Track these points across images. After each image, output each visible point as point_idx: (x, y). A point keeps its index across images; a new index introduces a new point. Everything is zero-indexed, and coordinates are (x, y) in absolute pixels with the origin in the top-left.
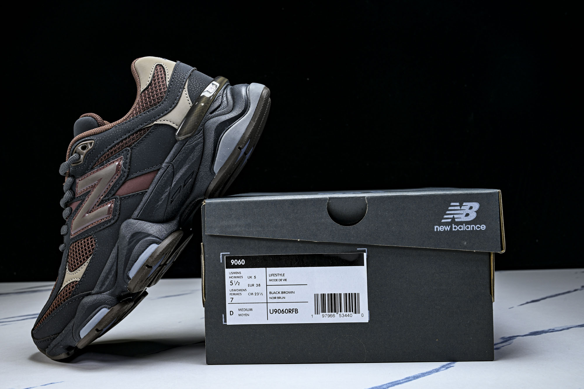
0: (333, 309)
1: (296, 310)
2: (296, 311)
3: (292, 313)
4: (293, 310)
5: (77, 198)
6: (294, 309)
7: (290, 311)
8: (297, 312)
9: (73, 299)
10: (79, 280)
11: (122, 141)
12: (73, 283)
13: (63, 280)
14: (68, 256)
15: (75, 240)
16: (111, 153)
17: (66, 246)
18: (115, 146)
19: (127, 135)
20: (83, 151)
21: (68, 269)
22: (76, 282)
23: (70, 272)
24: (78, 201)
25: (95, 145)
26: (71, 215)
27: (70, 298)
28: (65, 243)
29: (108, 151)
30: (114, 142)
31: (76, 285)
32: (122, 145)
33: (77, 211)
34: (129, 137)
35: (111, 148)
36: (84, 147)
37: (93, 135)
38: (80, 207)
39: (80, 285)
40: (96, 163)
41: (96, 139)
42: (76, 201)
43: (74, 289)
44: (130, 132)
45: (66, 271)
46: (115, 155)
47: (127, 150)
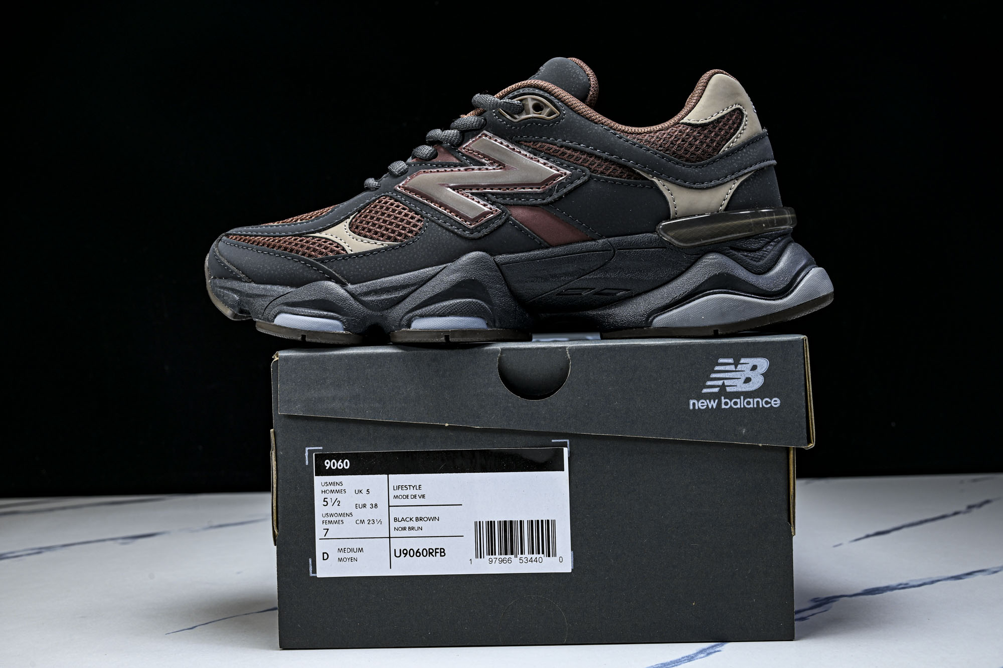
0: (509, 549)
1: (442, 550)
2: (442, 552)
3: (434, 555)
4: (437, 551)
5: (459, 152)
6: (438, 549)
7: (430, 553)
8: (443, 554)
9: (316, 265)
10: (349, 252)
11: (591, 154)
12: (337, 247)
13: (329, 227)
14: (367, 206)
15: (397, 197)
16: (563, 153)
17: (378, 189)
18: (575, 150)
19: (605, 155)
20: (531, 110)
21: (351, 221)
22: (344, 249)
23: (350, 228)
24: (456, 157)
25: (554, 121)
26: (426, 162)
27: (314, 260)
28: (380, 185)
29: (562, 147)
30: (580, 145)
31: (338, 253)
32: (585, 159)
33: (440, 167)
34: (606, 160)
35: (568, 148)
36: (538, 107)
37: (566, 104)
38: (449, 167)
39: (343, 259)
40: (531, 142)
41: (564, 114)
42: (453, 155)
43: (331, 255)
44: (613, 156)
45: (345, 221)
46: (563, 161)
47: (583, 172)
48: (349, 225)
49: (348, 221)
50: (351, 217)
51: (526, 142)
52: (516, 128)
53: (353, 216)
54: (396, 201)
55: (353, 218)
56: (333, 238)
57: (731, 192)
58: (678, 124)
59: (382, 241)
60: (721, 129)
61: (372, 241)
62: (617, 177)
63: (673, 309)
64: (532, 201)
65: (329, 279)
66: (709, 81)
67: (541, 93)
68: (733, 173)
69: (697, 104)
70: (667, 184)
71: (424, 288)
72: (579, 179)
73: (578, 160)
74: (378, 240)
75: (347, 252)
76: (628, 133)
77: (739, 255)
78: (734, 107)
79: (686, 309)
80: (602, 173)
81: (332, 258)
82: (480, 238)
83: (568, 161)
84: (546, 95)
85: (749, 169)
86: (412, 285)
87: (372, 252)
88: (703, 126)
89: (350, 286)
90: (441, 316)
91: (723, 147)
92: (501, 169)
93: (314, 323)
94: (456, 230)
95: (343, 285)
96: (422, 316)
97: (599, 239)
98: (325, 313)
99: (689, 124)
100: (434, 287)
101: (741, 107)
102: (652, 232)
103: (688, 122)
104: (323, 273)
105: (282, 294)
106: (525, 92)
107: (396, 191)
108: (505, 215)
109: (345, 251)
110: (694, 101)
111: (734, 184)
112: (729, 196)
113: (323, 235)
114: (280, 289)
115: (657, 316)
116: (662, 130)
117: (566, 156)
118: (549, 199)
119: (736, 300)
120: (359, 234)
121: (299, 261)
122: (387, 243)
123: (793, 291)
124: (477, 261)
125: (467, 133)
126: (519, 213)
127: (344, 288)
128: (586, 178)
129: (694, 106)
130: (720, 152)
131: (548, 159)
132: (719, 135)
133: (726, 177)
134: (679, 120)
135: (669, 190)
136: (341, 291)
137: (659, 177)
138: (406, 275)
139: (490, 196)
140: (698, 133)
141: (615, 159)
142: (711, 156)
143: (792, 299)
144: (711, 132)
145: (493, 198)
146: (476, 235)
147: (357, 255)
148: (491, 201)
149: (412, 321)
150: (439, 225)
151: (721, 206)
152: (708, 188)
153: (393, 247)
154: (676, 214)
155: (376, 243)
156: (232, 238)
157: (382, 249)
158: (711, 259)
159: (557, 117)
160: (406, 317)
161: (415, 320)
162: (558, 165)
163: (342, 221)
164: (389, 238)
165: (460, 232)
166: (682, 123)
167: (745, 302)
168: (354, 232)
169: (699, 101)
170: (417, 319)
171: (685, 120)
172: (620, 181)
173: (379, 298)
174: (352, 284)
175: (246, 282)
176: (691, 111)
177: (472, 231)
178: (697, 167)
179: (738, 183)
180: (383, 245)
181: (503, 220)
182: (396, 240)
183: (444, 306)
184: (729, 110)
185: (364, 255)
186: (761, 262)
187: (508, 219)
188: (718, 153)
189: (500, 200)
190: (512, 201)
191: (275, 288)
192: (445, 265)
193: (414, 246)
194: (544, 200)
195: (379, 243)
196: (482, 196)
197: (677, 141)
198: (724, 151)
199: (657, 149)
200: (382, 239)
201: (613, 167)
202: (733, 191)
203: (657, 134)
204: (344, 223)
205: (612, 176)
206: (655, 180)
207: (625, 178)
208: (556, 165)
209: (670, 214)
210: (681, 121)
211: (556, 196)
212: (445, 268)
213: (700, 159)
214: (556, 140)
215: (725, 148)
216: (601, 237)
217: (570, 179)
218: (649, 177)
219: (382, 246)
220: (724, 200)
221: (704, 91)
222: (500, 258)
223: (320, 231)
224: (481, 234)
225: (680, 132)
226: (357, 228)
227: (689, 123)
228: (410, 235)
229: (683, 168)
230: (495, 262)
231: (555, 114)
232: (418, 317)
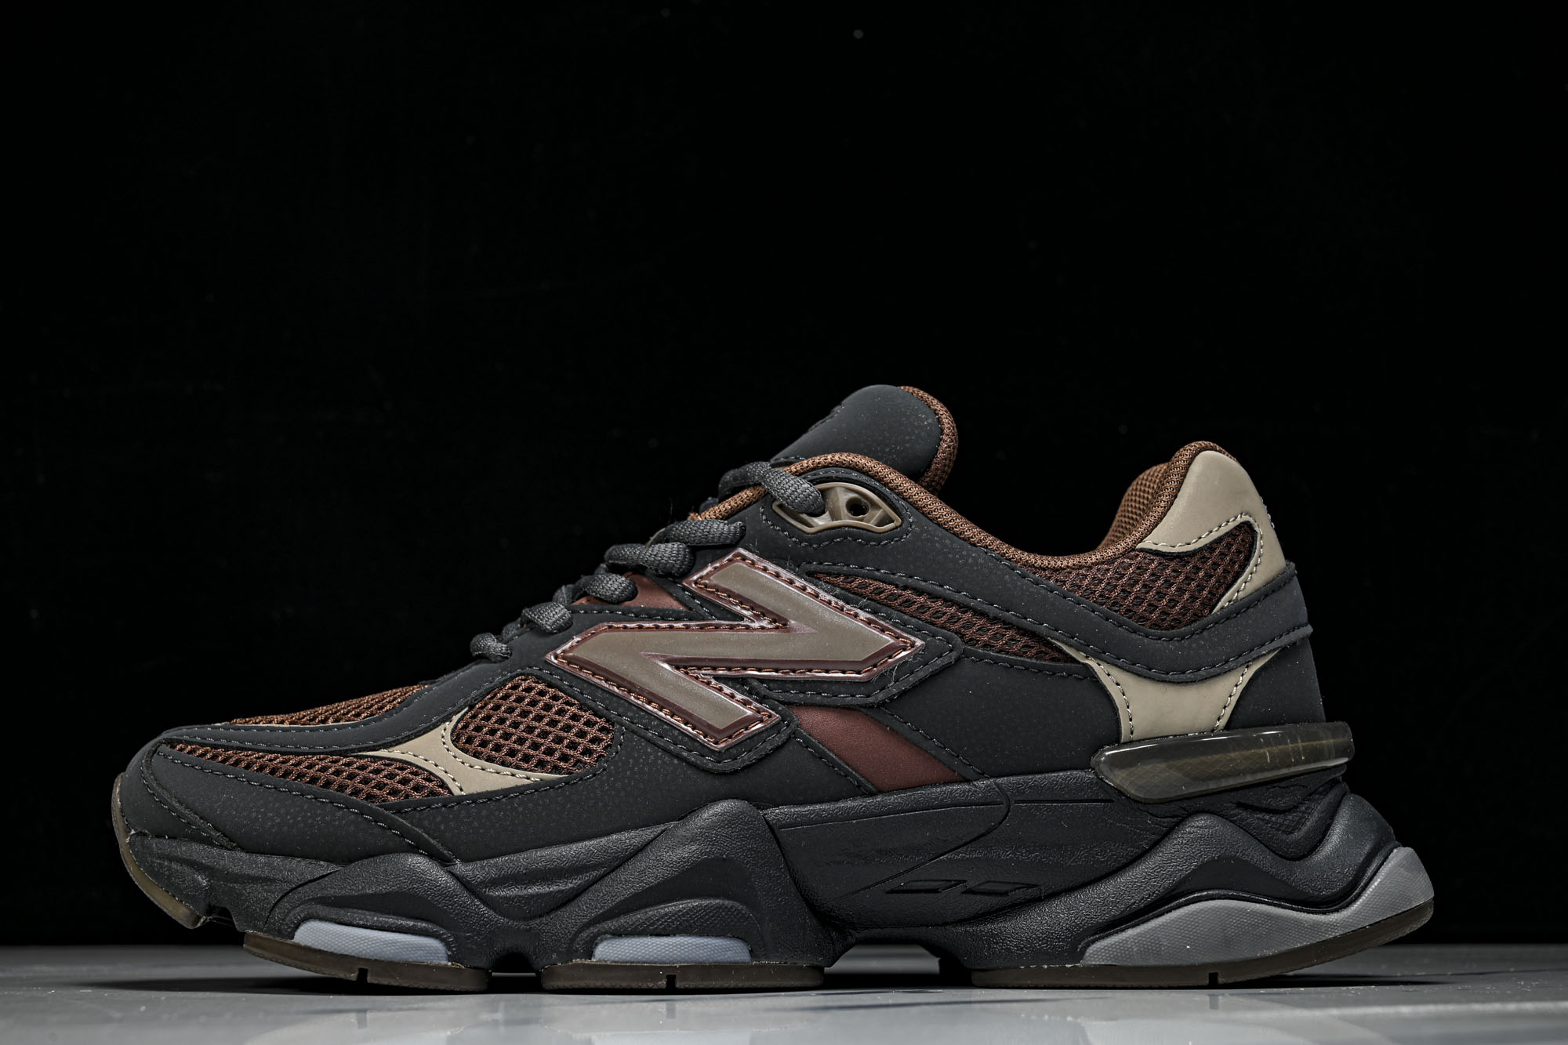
5: (684, 589)
9: (385, 819)
10: (456, 792)
11: (965, 607)
12: (428, 780)
13: (409, 738)
14: (488, 694)
15: (552, 679)
16: (907, 601)
17: (507, 658)
18: (934, 597)
19: (994, 610)
20: (844, 511)
21: (456, 726)
22: (443, 785)
23: (453, 742)
24: (677, 599)
25: (891, 535)
26: (613, 608)
27: (380, 806)
28: (511, 650)
29: (905, 588)
30: (942, 586)
31: (432, 793)
32: (952, 616)
33: (643, 619)
34: (995, 620)
35: (919, 592)
36: (857, 507)
37: (913, 504)
38: (663, 619)
39: (444, 806)
40: (838, 575)
41: (911, 524)
42: (671, 595)
43: (417, 796)
44: (1008, 611)
45: (442, 727)
46: (906, 617)
47: (948, 643)
48: (452, 734)
49: (449, 726)
50: (455, 718)
51: (829, 574)
52: (811, 545)
53: (459, 715)
54: (550, 685)
55: (458, 722)
56: (419, 762)
57: (1237, 692)
58: (1133, 550)
59: (526, 770)
60: (1215, 565)
61: (507, 770)
62: (1015, 654)
63: (1128, 928)
64: (844, 698)
65: (414, 850)
66: (1190, 464)
67: (864, 478)
68: (1241, 656)
69: (1169, 509)
70: (1114, 671)
71: (622, 875)
72: (940, 656)
73: (938, 618)
74: (518, 768)
75: (450, 792)
76: (1036, 568)
77: (1254, 819)
78: (1239, 520)
79: (1154, 929)
80: (986, 646)
81: (419, 803)
82: (736, 772)
83: (916, 617)
84: (873, 483)
85: (1269, 646)
86: (595, 867)
87: (505, 793)
88: (1181, 557)
89: (459, 867)
90: (658, 935)
91: (1219, 600)
92: (777, 628)
93: (386, 943)
94: (685, 754)
95: (444, 862)
96: (618, 934)
97: (975, 780)
98: (411, 923)
99: (1157, 553)
100: (643, 872)
101: (1251, 520)
102: (1082, 769)
103: (1154, 547)
104: (402, 836)
105: (309, 877)
106: (829, 474)
107: (548, 664)
108: (788, 725)
109: (448, 788)
110: (1162, 504)
111: (1242, 675)
112: (1234, 699)
113: (396, 753)
114: (300, 869)
115: (1093, 942)
116: (1103, 563)
117: (913, 608)
118: (881, 696)
119: (1254, 913)
120: (476, 755)
121: (347, 808)
122: (537, 776)
123: (1359, 895)
124: (729, 821)
125: (703, 551)
126: (815, 722)
127: (449, 868)
128: (954, 655)
129: (1164, 514)
130: (1215, 611)
131: (874, 612)
132: (1212, 576)
133: (1227, 661)
134: (1136, 543)
135: (1118, 684)
136: (439, 875)
137: (1097, 656)
138: (580, 845)
139: (755, 683)
140: (1174, 571)
141: (1014, 618)
142: (1197, 617)
143: (1357, 913)
144: (1197, 569)
145: (763, 689)
146: (727, 764)
147: (474, 798)
148: (757, 694)
149: (597, 945)
150: (649, 741)
151: (1219, 719)
152: (1193, 682)
153: (552, 785)
154: (1132, 733)
155: (513, 775)
156: (181, 750)
157: (528, 787)
158: (1201, 827)
159: (897, 528)
160: (584, 935)
161: (602, 941)
162: (895, 625)
163: (435, 726)
164: (541, 765)
165: (693, 756)
166: (1142, 550)
167: (1269, 916)
168: (466, 751)
169: (1172, 504)
170: (606, 939)
171: (1147, 544)
172: (1023, 663)
173: (524, 892)
174: (466, 860)
175: (222, 846)
176: (1156, 526)
177: (719, 756)
178: (1171, 640)
179: (1249, 673)
180: (528, 778)
181: (784, 737)
182: (556, 769)
183: (666, 914)
184: (1232, 525)
185: (490, 800)
186: (1296, 835)
187: (794, 734)
188: (1211, 611)
189: (776, 694)
190: (801, 696)
191: (294, 863)
192: (662, 827)
193: (597, 784)
194: (868, 696)
195: (520, 774)
196: (739, 683)
197: (1133, 586)
198: (1222, 608)
199: (1095, 602)
200: (526, 765)
201: (1009, 633)
202: (1240, 688)
203: (1094, 570)
204: (440, 730)
205: (1007, 653)
206: (1092, 663)
207: (1031, 658)
208: (891, 625)
209: (1119, 733)
210: (1140, 546)
211: (893, 689)
212: (663, 831)
213: (1177, 622)
214: (893, 574)
215: (1224, 602)
216: (982, 775)
217: (923, 657)
218: (1080, 657)
219: (527, 782)
220: (1225, 707)
221: (1181, 483)
222: (775, 813)
223: (387, 746)
224: (738, 764)
225: (1138, 568)
226: (469, 740)
227: (1156, 550)
228: (586, 759)
229: (1146, 640)
230: (767, 822)
231: (892, 521)
232: (609, 936)
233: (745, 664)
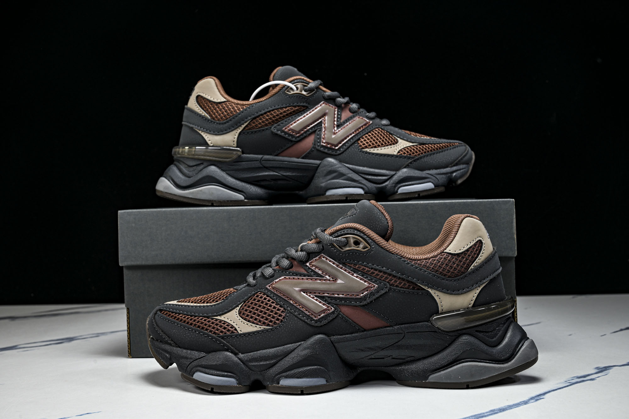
5: (306, 266)
9: (219, 341)
10: (240, 332)
11: (390, 274)
12: (231, 328)
13: (226, 313)
14: (250, 298)
15: (268, 293)
16: (372, 272)
17: (256, 285)
18: (380, 271)
19: (399, 275)
20: (353, 244)
21: (240, 309)
22: (236, 330)
23: (239, 314)
24: (305, 269)
25: (367, 252)
26: (286, 271)
27: (218, 336)
28: (257, 282)
29: (372, 269)
30: (383, 268)
31: (232, 332)
32: (386, 277)
33: (294, 276)
34: (400, 278)
35: (376, 270)
36: (357, 243)
37: (374, 241)
38: (300, 276)
39: (236, 336)
40: (352, 264)
41: (373, 248)
42: (303, 268)
43: (228, 333)
44: (403, 275)
45: (236, 309)
46: (372, 278)
47: (385, 285)
48: (239, 312)
49: (238, 308)
50: (240, 306)
51: (349, 263)
52: (343, 255)
54: (268, 296)
55: (241, 307)
56: (229, 321)
57: (476, 295)
58: (443, 252)
59: (260, 325)
60: (469, 256)
61: (254, 325)
62: (406, 288)
63: (441, 371)
64: (354, 303)
65: (227, 350)
66: (461, 223)
67: (358, 233)
68: (477, 283)
69: (454, 238)
70: (437, 292)
71: (287, 359)
72: (383, 290)
73: (382, 278)
74: (257, 324)
75: (238, 332)
76: (412, 260)
77: (481, 335)
78: (477, 240)
79: (449, 372)
80: (397, 286)
81: (229, 336)
82: (321, 326)
83: (375, 277)
84: (362, 235)
85: (486, 279)
86: (279, 356)
87: (253, 333)
88: (458, 255)
89: (241, 355)
90: (298, 378)
91: (470, 267)
92: (333, 280)
93: (219, 380)
94: (306, 320)
95: (236, 354)
96: (287, 377)
97: (395, 326)
98: (226, 373)
99: (450, 254)
100: (293, 358)
101: (481, 239)
102: (427, 322)
103: (449, 252)
104: (224, 346)
105: (198, 358)
106: (348, 232)
107: (267, 289)
108: (337, 312)
109: (237, 330)
110: (452, 237)
111: (478, 290)
112: (474, 298)
113: (222, 318)
114: (196, 354)
115: (431, 375)
116: (433, 257)
117: (374, 274)
118: (365, 303)
119: (481, 366)
120: (245, 319)
121: (208, 336)
122: (263, 327)
123: (514, 358)
124: (320, 341)
125: (311, 254)
126: (346, 310)
127: (237, 356)
128: (387, 290)
129: (453, 240)
130: (469, 270)
131: (362, 276)
132: (468, 259)
133: (473, 286)
134: (444, 250)
135: (438, 296)
136: (235, 358)
137: (431, 288)
138: (275, 349)
139: (327, 298)
140: (456, 259)
141: (405, 277)
142: (463, 273)
143: (514, 363)
144: (463, 258)
145: (329, 300)
146: (318, 324)
147: (244, 334)
148: (327, 301)
149: (280, 380)
150: (296, 316)
151: (470, 304)
152: (462, 294)
153: (267, 330)
154: (442, 310)
155: (256, 327)
156: (164, 313)
157: (260, 331)
158: (464, 339)
159: (369, 250)
160: (276, 377)
162: (369, 280)
163: (234, 309)
164: (264, 323)
165: (308, 321)
166: (446, 253)
167: (485, 367)
168: (242, 318)
169: (455, 236)
170: (283, 379)
171: (447, 251)
172: (408, 291)
173: (258, 364)
174: (242, 353)
175: (173, 346)
176: (450, 244)
177: (316, 321)
178: (455, 281)
179: (480, 289)
180: (260, 328)
181: (335, 315)
182: (268, 325)
183: (300, 372)
184: (474, 242)
185: (249, 335)
186: (494, 339)
187: (339, 314)
188: (468, 270)
189: (333, 301)
190: (341, 302)
191: (193, 352)
192: (300, 343)
193: (280, 330)
194: (361, 302)
195: (258, 326)
196: (322, 298)
197: (442, 265)
198: (471, 269)
199: (431, 271)
200: (260, 324)
201: (404, 282)
202: (477, 294)
203: (431, 260)
205: (403, 288)
206: (430, 290)
207: (411, 289)
208: (368, 280)
209: (439, 311)
210: (445, 251)
211: (368, 301)
212: (300, 345)
213: (457, 276)
214: (368, 264)
215: (472, 267)
216: (396, 325)
217: (377, 291)
218: (426, 288)
219: (260, 329)
220: (472, 301)
221: (458, 229)
222: (334, 338)
223: (220, 315)
224: (322, 324)
225: (444, 259)
226: (244, 314)
227: (450, 253)
228: (277, 322)
229: (447, 282)
230: (331, 340)
231: (367, 248)
232: (284, 378)
233: (324, 292)
